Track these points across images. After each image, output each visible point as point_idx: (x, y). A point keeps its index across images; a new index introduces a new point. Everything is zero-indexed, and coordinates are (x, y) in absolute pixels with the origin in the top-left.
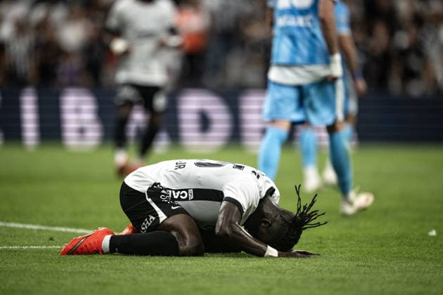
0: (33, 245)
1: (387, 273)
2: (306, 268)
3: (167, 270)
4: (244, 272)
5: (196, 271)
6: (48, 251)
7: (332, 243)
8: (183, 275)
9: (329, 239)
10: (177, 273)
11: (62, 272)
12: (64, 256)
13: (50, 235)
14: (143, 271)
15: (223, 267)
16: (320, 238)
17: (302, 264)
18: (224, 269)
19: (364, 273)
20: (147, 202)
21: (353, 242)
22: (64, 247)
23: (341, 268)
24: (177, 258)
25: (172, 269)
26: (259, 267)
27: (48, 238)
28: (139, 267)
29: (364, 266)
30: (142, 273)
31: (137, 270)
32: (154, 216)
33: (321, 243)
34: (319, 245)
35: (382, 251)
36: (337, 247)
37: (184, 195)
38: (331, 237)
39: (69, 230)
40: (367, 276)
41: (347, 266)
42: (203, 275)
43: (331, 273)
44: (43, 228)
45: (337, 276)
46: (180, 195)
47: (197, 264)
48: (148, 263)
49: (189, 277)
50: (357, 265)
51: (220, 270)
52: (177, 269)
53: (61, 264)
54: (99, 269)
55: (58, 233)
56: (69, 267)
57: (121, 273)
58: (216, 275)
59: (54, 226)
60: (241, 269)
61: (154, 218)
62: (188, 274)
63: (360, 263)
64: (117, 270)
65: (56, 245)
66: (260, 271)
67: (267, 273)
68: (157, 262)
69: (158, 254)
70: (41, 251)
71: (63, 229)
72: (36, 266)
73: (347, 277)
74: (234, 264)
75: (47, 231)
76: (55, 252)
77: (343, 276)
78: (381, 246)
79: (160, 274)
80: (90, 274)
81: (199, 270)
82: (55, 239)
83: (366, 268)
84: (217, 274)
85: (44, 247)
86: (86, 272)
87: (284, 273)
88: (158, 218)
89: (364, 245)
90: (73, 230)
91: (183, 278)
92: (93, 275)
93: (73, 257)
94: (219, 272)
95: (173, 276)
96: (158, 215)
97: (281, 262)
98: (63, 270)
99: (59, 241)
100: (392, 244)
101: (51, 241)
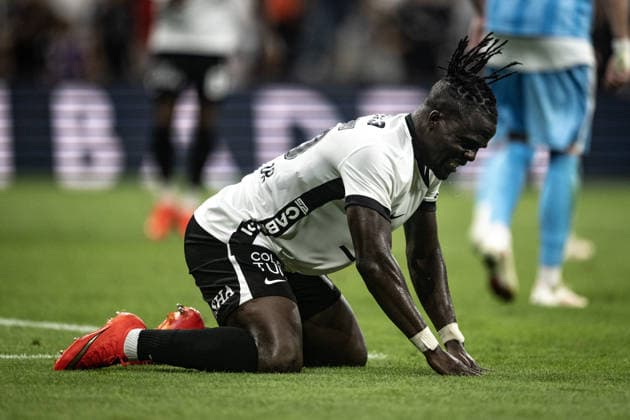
0: (5, 354)
1: (613, 402)
2: (474, 393)
3: (236, 395)
4: (368, 399)
5: (284, 398)
6: (29, 364)
7: (518, 350)
8: (262, 404)
9: (512, 343)
10: (251, 402)
11: (55, 399)
12: (58, 372)
13: (33, 336)
14: (194, 397)
15: (330, 392)
16: (498, 341)
17: (466, 386)
18: (332, 394)
19: (574, 403)
20: (228, 260)
21: (554, 349)
22: (59, 357)
23: (532, 394)
24: (252, 375)
25: (243, 394)
26: (393, 391)
27: (31, 341)
28: (187, 390)
29: (574, 390)
30: (191, 401)
31: (184, 396)
32: (233, 289)
33: (499, 350)
34: (496, 354)
35: (603, 364)
36: (526, 357)
37: (292, 213)
38: (516, 340)
39: (67, 327)
40: (578, 407)
41: (544, 389)
42: (296, 405)
43: (516, 402)
44: (22, 323)
45: (527, 406)
46: (287, 216)
47: (286, 386)
48: (201, 385)
49: (272, 408)
50: (562, 389)
51: (326, 396)
52: (253, 395)
53: (53, 385)
54: (117, 394)
55: (49, 331)
56: (67, 392)
57: (156, 401)
58: (318, 404)
59: (42, 320)
60: (360, 395)
61: (232, 293)
62: (271, 403)
63: (567, 385)
64: (150, 395)
65: (44, 353)
66: (394, 398)
67: (407, 402)
68: (217, 383)
69: (220, 369)
70: (17, 364)
71: (56, 326)
72: (11, 388)
73: (544, 409)
74: (351, 386)
75: (30, 329)
76: (42, 365)
77: (537, 406)
78: (602, 356)
79: (222, 402)
80: (103, 403)
81: (290, 396)
82: (43, 342)
83: (576, 392)
84: (321, 403)
85: (24, 356)
86: (96, 400)
87: (436, 401)
88: (238, 295)
89: (573, 353)
90: (74, 328)
91: (263, 410)
92: (107, 405)
93: (73, 373)
94: (324, 400)
95: (244, 407)
96: (239, 288)
97: (430, 382)
98: (56, 395)
99: (49, 346)
100: (620, 352)
101: (36, 347)
